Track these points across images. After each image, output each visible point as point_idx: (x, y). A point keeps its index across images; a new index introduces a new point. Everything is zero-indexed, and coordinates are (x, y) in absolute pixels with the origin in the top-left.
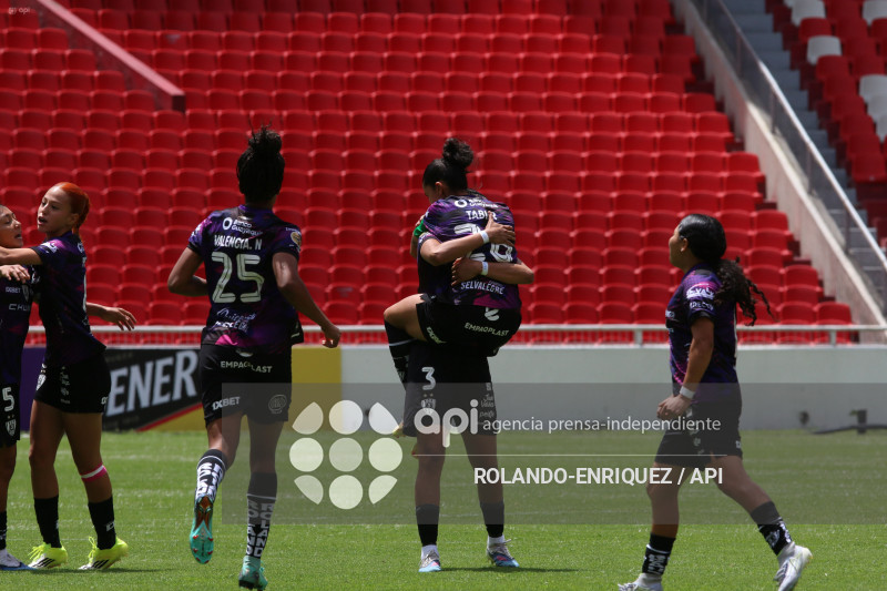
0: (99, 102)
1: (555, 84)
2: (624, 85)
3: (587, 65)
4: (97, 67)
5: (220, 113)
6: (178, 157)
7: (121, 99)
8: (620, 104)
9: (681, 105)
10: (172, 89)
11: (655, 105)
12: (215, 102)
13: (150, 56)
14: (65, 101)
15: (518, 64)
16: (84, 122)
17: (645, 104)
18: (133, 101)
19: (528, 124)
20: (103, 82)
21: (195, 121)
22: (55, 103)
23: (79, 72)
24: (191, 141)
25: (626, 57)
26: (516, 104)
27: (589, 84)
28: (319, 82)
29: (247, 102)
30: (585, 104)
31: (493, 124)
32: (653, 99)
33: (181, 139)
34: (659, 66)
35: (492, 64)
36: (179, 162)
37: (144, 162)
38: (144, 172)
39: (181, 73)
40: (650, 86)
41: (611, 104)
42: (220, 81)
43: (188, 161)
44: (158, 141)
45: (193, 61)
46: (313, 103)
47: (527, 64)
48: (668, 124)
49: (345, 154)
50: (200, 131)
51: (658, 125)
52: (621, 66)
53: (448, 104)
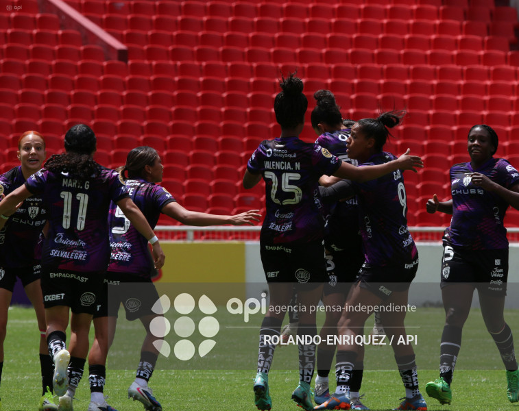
0: (61, 54)
1: (411, 43)
2: (463, 44)
3: (435, 29)
4: (61, 27)
5: (154, 63)
6: (122, 97)
7: (79, 52)
8: (460, 59)
9: (506, 60)
10: (118, 45)
11: (486, 60)
12: (150, 54)
13: (101, 19)
14: (36, 53)
15: (382, 28)
16: (51, 69)
17: (479, 60)
18: (87, 54)
19: (389, 73)
20: (65, 38)
21: (135, 69)
22: (28, 54)
23: (46, 31)
24: (132, 84)
25: (465, 23)
26: (380, 58)
27: (437, 44)
28: (230, 40)
29: (175, 55)
30: (433, 59)
31: (363, 73)
32: (485, 55)
33: (124, 83)
34: (490, 30)
35: (363, 27)
36: (123, 100)
37: (96, 100)
38: (96, 107)
39: (125, 32)
40: (483, 45)
41: (453, 59)
42: (154, 39)
43: (130, 99)
44: (107, 84)
45: (134, 23)
46: (226, 56)
47: (389, 28)
48: (496, 75)
49: (249, 95)
50: (139, 77)
51: (488, 75)
52: (461, 30)
53: (328, 58)
